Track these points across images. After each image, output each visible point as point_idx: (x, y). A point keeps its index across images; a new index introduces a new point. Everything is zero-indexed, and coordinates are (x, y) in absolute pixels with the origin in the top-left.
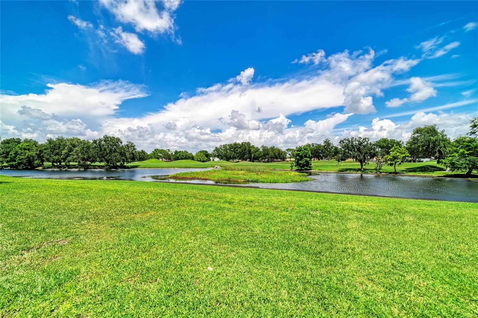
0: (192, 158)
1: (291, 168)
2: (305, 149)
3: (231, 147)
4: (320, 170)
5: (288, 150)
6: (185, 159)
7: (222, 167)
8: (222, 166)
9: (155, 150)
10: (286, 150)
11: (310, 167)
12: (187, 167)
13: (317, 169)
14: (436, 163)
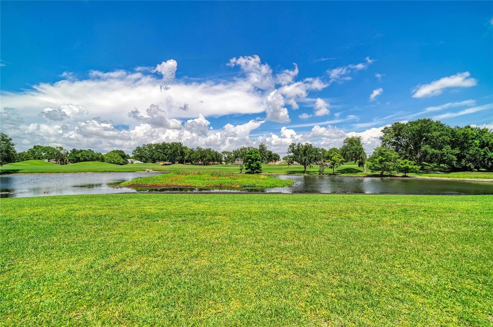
0: (102, 160)
1: (240, 171)
2: (255, 153)
3: (158, 146)
4: (270, 173)
5: (224, 153)
6: (91, 161)
7: (155, 171)
8: (155, 169)
9: (35, 147)
10: (222, 152)
11: (260, 170)
12: (106, 172)
13: (267, 172)
14: (358, 166)
